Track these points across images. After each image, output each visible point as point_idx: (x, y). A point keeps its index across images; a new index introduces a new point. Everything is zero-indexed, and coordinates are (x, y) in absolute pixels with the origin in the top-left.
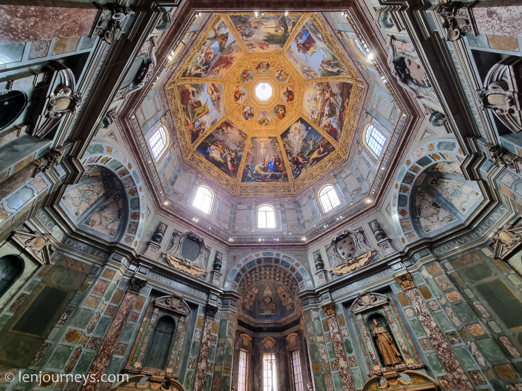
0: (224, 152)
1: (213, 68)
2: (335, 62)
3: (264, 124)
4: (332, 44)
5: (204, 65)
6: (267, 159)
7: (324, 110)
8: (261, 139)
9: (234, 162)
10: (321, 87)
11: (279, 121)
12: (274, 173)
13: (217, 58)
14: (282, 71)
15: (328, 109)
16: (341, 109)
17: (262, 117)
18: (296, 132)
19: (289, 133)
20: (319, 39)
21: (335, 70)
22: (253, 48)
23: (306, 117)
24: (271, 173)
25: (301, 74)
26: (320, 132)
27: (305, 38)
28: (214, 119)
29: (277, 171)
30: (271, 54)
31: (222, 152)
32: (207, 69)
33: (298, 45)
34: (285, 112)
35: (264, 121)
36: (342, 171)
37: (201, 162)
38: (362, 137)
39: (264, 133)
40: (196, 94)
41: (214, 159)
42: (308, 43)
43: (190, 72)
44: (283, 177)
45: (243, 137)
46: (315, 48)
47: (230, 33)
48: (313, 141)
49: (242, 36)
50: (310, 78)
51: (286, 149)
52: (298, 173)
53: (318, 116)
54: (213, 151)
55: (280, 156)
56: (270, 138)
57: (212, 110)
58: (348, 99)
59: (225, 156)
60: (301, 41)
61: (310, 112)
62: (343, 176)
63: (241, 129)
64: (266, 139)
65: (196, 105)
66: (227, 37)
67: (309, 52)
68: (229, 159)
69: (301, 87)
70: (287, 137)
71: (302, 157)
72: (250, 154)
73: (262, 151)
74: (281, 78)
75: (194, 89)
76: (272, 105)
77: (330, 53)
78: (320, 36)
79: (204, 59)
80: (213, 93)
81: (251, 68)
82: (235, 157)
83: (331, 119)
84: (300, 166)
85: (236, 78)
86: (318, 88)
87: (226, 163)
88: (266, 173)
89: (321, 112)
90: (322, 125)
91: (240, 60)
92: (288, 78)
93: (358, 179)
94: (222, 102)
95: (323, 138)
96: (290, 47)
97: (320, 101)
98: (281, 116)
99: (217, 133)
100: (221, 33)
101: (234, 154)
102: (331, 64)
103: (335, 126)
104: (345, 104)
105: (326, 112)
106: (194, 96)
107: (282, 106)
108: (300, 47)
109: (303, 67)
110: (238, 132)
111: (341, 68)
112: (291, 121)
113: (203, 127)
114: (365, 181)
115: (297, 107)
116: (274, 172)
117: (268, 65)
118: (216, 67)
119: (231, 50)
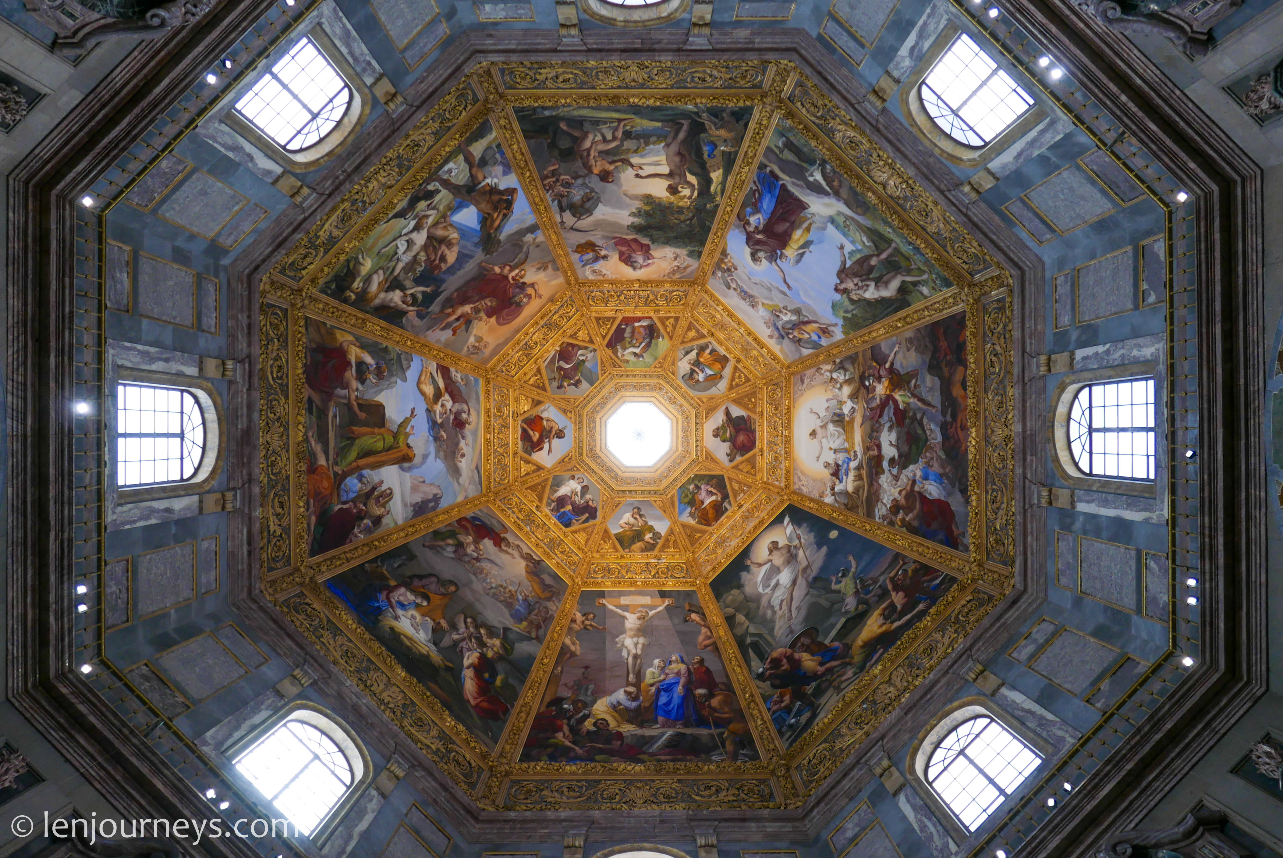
0: (454, 627)
1: (451, 303)
2: (884, 256)
3: (639, 544)
4: (858, 177)
5: (418, 281)
6: (652, 674)
7: (879, 447)
8: (624, 601)
9: (494, 675)
10: (852, 371)
11: (703, 532)
12: (688, 731)
13: (470, 267)
14: (702, 349)
15: (893, 437)
16: (944, 414)
17: (632, 521)
18: (778, 559)
19: (747, 569)
20: (816, 188)
21: (890, 291)
22: (596, 259)
23: (812, 500)
24: (670, 732)
25: (773, 345)
26: (880, 536)
27: (768, 204)
28: (431, 491)
29: (702, 722)
30: (659, 283)
31: (443, 623)
32: (429, 299)
33: (750, 239)
34: (725, 497)
35: (638, 536)
36: (1011, 641)
37: (336, 632)
38: (1056, 459)
39: (640, 579)
40: (372, 378)
41: (402, 643)
42: (783, 218)
43: (365, 291)
44: (729, 747)
45: (546, 587)
46: (808, 229)
47: (520, 193)
48: (855, 578)
49: (562, 209)
50: (806, 352)
51: (739, 631)
52: (804, 719)
53: (859, 477)
54: (400, 612)
55: (712, 664)
56: (663, 594)
57: (425, 457)
58: (961, 369)
59: (456, 644)
60: (756, 220)
61: (826, 474)
62: (1025, 651)
63: (538, 554)
64: (647, 600)
65: (362, 415)
66: (509, 204)
67: (790, 252)
68: (470, 658)
69: (779, 393)
70: (740, 586)
71: (816, 648)
72: (573, 654)
73: (629, 642)
74: (701, 377)
75: (369, 359)
76: (670, 480)
77: (860, 226)
78: (818, 176)
79: (423, 257)
80: (438, 395)
81: (591, 341)
82: (500, 658)
83: (915, 470)
84: (810, 689)
85: (530, 368)
86: (841, 378)
87: (455, 672)
88: (648, 732)
89: (870, 459)
90: (881, 510)
91: (552, 300)
92: (728, 371)
93: (1100, 633)
94: (469, 438)
95: (897, 556)
96: (724, 253)
97: (858, 420)
98: (711, 512)
99: (432, 548)
100: (488, 181)
101: (497, 642)
102: (871, 269)
103: (933, 490)
104: (957, 391)
105: (889, 451)
106: (362, 381)
107: (712, 477)
108: (758, 242)
109: (775, 313)
110: (523, 563)
111: (909, 272)
112: (752, 525)
113: (378, 511)
114: (1135, 618)
115: (774, 468)
116: (686, 725)
117: (652, 332)
118: (463, 303)
119: (521, 256)
